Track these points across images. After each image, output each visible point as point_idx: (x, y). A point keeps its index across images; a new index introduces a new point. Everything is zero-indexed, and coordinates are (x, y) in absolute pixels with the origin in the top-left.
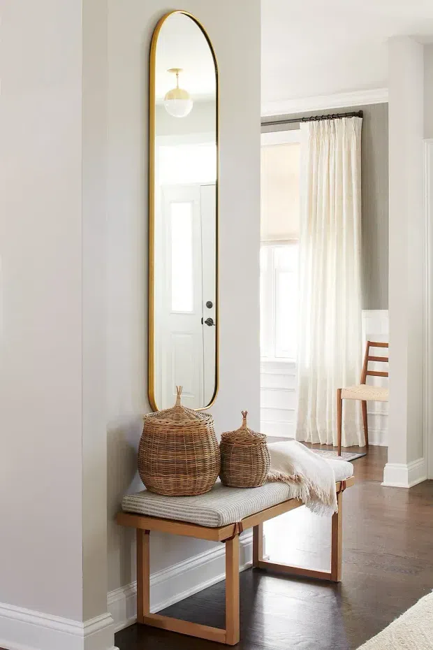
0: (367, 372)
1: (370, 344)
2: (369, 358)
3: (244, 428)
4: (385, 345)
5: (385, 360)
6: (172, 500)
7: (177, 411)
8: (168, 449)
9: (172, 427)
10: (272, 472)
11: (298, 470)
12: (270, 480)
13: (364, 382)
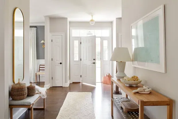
0: (40, 70)
1: (40, 65)
2: (40, 67)
3: (31, 85)
4: (44, 65)
5: (44, 68)
6: (20, 101)
7: (19, 83)
8: (18, 91)
9: (19, 87)
10: (37, 92)
11: (40, 91)
12: (36, 94)
13: (39, 71)
